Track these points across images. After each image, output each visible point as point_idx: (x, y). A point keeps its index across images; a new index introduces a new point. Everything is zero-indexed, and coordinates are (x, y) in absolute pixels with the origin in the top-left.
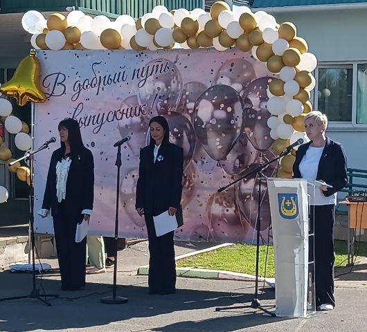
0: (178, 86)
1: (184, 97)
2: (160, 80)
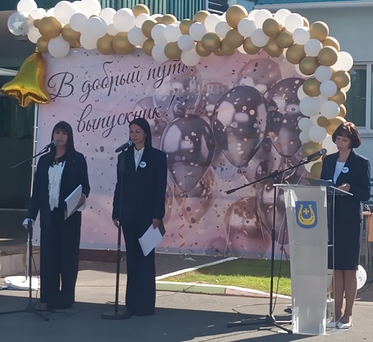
0: (197, 87)
1: (204, 98)
2: (178, 80)
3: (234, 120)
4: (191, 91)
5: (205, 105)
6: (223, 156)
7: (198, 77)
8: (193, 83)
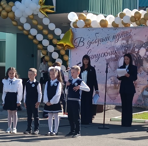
0: (132, 42)
1: (134, 46)
2: (124, 40)
6: (141, 69)
7: (132, 38)
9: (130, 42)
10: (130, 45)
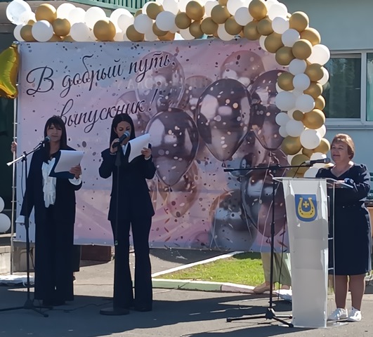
0: (180, 80)
1: (187, 92)
2: (160, 74)
3: (217, 114)
4: (174, 85)
5: (189, 99)
6: (207, 150)
7: (180, 70)
8: (176, 76)
9: (175, 80)
10: (175, 88)
